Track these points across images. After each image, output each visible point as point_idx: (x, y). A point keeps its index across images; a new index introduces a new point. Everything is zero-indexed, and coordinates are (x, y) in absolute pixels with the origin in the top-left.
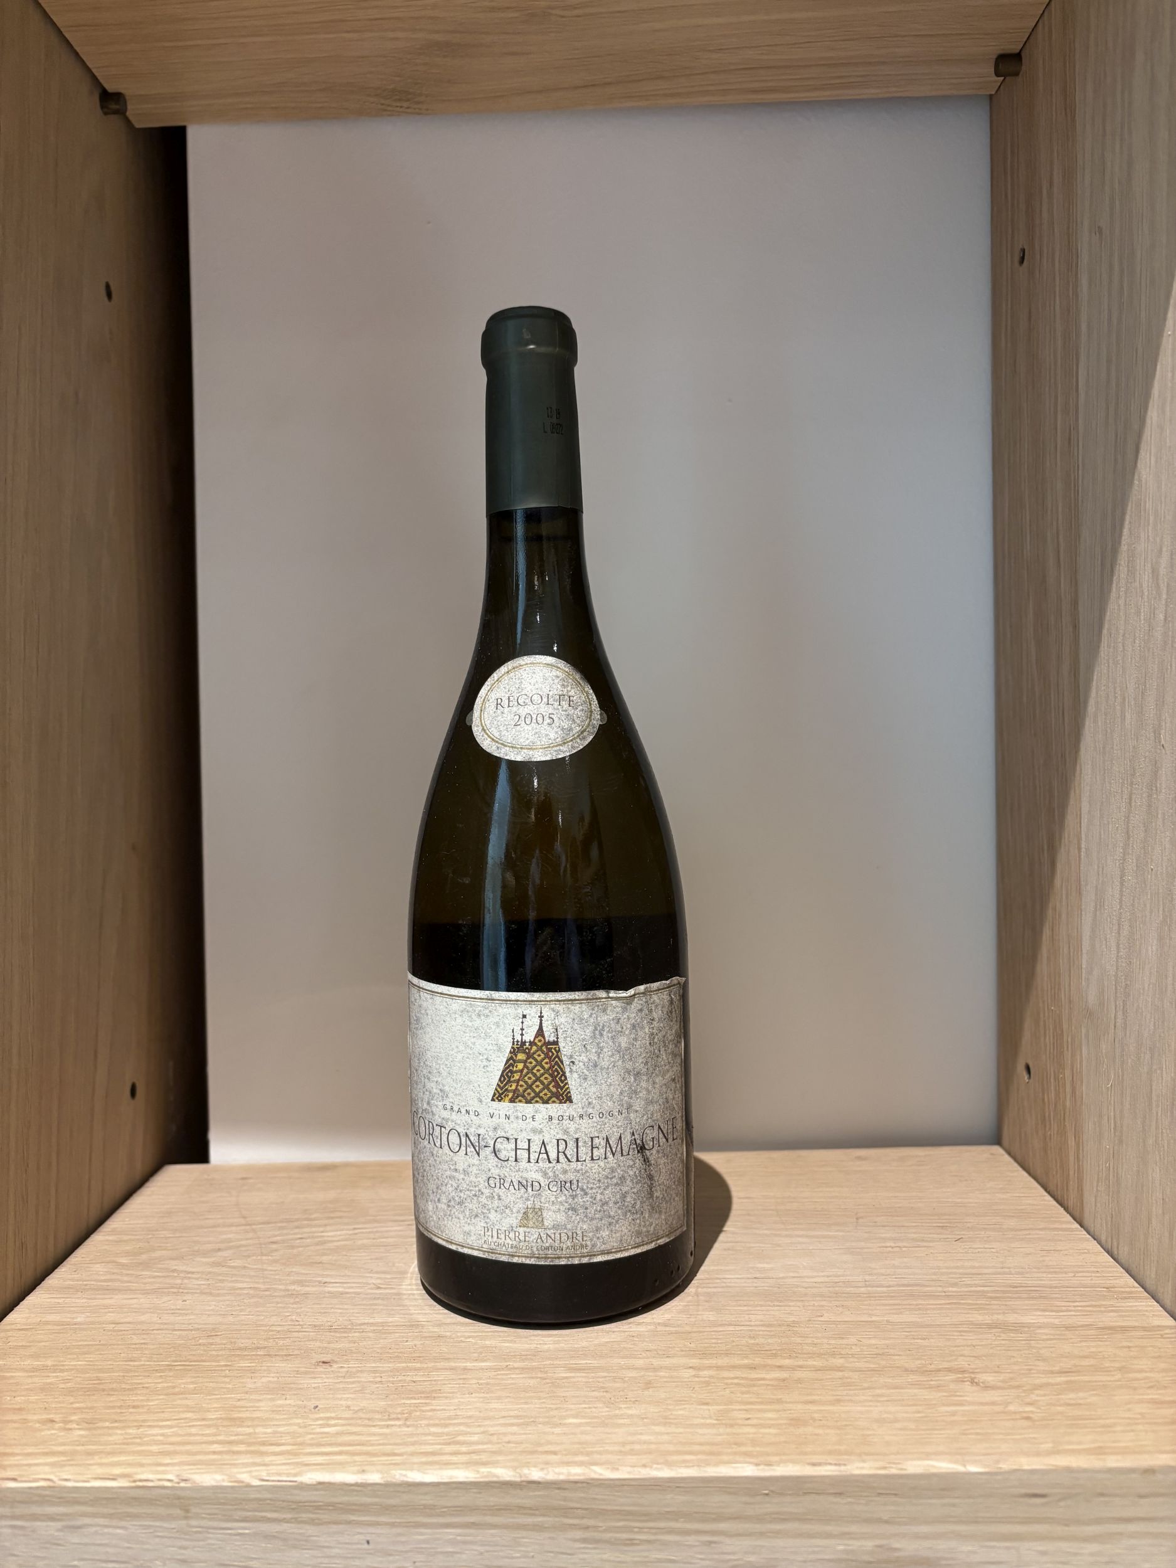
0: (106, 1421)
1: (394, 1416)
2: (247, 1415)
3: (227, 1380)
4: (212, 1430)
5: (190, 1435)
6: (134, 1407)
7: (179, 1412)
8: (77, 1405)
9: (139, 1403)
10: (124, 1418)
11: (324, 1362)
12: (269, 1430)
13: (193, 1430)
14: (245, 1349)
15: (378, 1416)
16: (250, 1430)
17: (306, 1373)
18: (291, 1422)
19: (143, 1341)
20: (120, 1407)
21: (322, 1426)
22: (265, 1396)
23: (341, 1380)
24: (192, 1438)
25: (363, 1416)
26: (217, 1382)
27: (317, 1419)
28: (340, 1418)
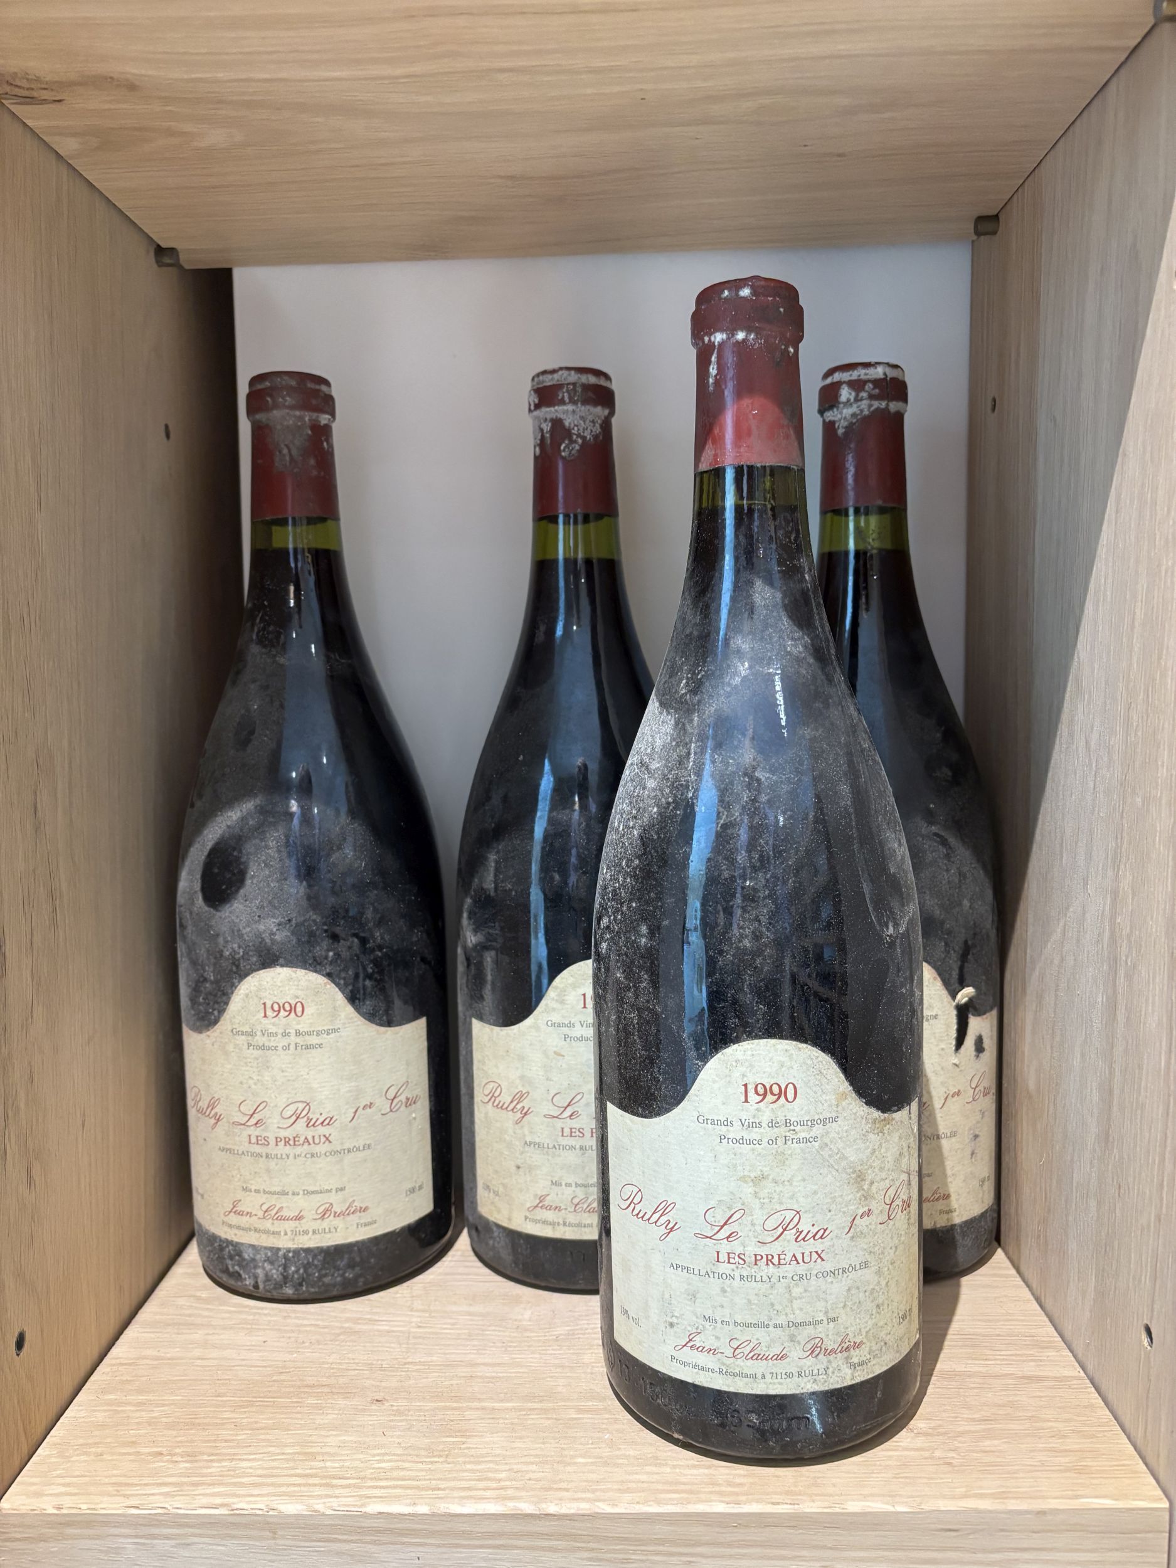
0: (204, 1454)
1: (437, 1453)
2: (318, 1450)
3: (299, 1416)
4: (291, 1464)
5: (272, 1468)
6: (226, 1441)
7: (263, 1446)
8: (180, 1439)
9: (229, 1438)
10: (218, 1451)
11: (377, 1401)
12: (337, 1465)
13: (275, 1464)
14: (313, 1386)
15: (423, 1453)
16: (321, 1464)
17: (364, 1410)
18: (355, 1457)
19: (227, 1377)
20: (215, 1441)
21: (379, 1461)
22: (331, 1432)
23: (392, 1418)
24: (276, 1471)
25: (412, 1452)
26: (291, 1418)
27: (374, 1455)
28: (394, 1455)
